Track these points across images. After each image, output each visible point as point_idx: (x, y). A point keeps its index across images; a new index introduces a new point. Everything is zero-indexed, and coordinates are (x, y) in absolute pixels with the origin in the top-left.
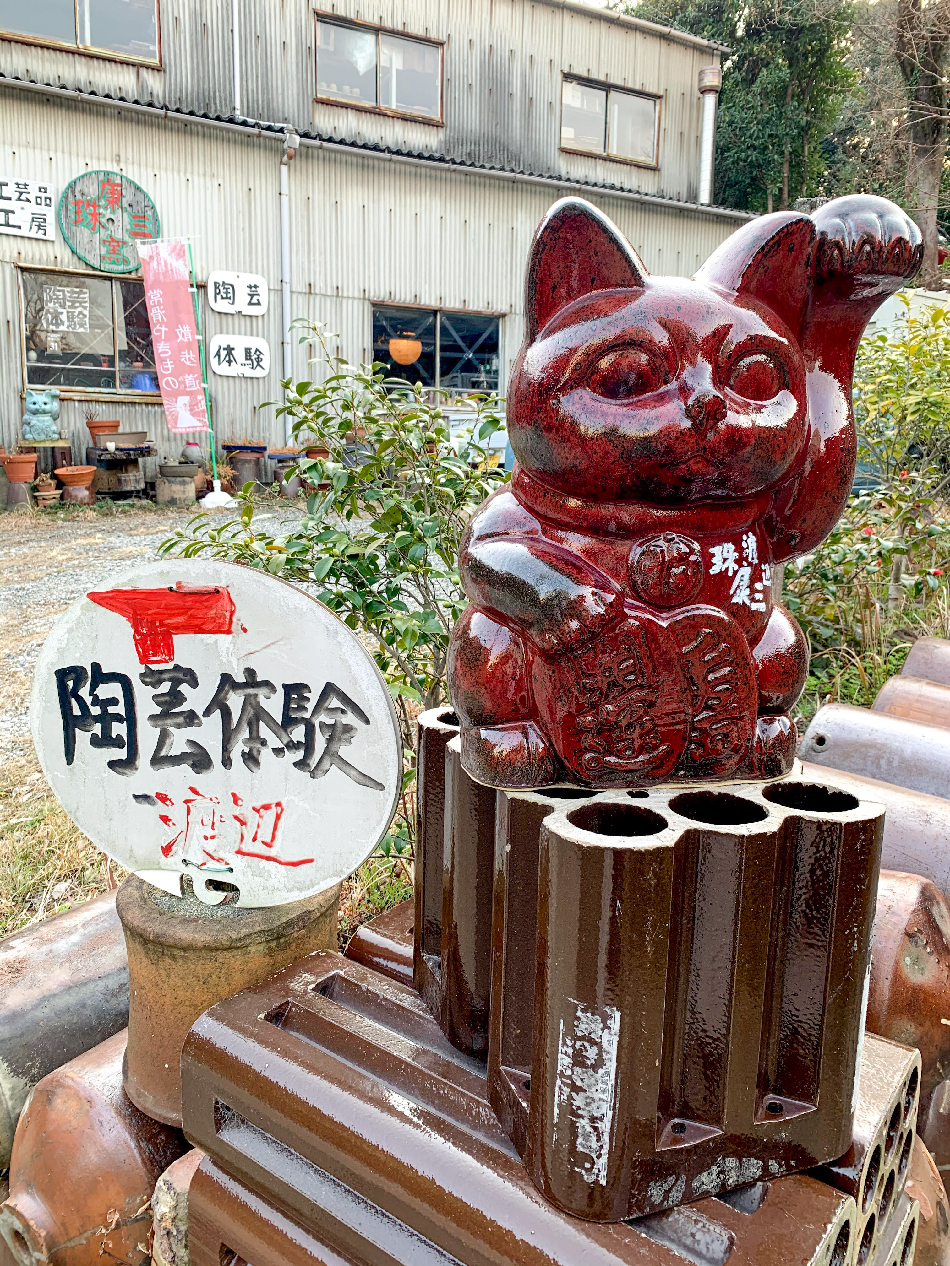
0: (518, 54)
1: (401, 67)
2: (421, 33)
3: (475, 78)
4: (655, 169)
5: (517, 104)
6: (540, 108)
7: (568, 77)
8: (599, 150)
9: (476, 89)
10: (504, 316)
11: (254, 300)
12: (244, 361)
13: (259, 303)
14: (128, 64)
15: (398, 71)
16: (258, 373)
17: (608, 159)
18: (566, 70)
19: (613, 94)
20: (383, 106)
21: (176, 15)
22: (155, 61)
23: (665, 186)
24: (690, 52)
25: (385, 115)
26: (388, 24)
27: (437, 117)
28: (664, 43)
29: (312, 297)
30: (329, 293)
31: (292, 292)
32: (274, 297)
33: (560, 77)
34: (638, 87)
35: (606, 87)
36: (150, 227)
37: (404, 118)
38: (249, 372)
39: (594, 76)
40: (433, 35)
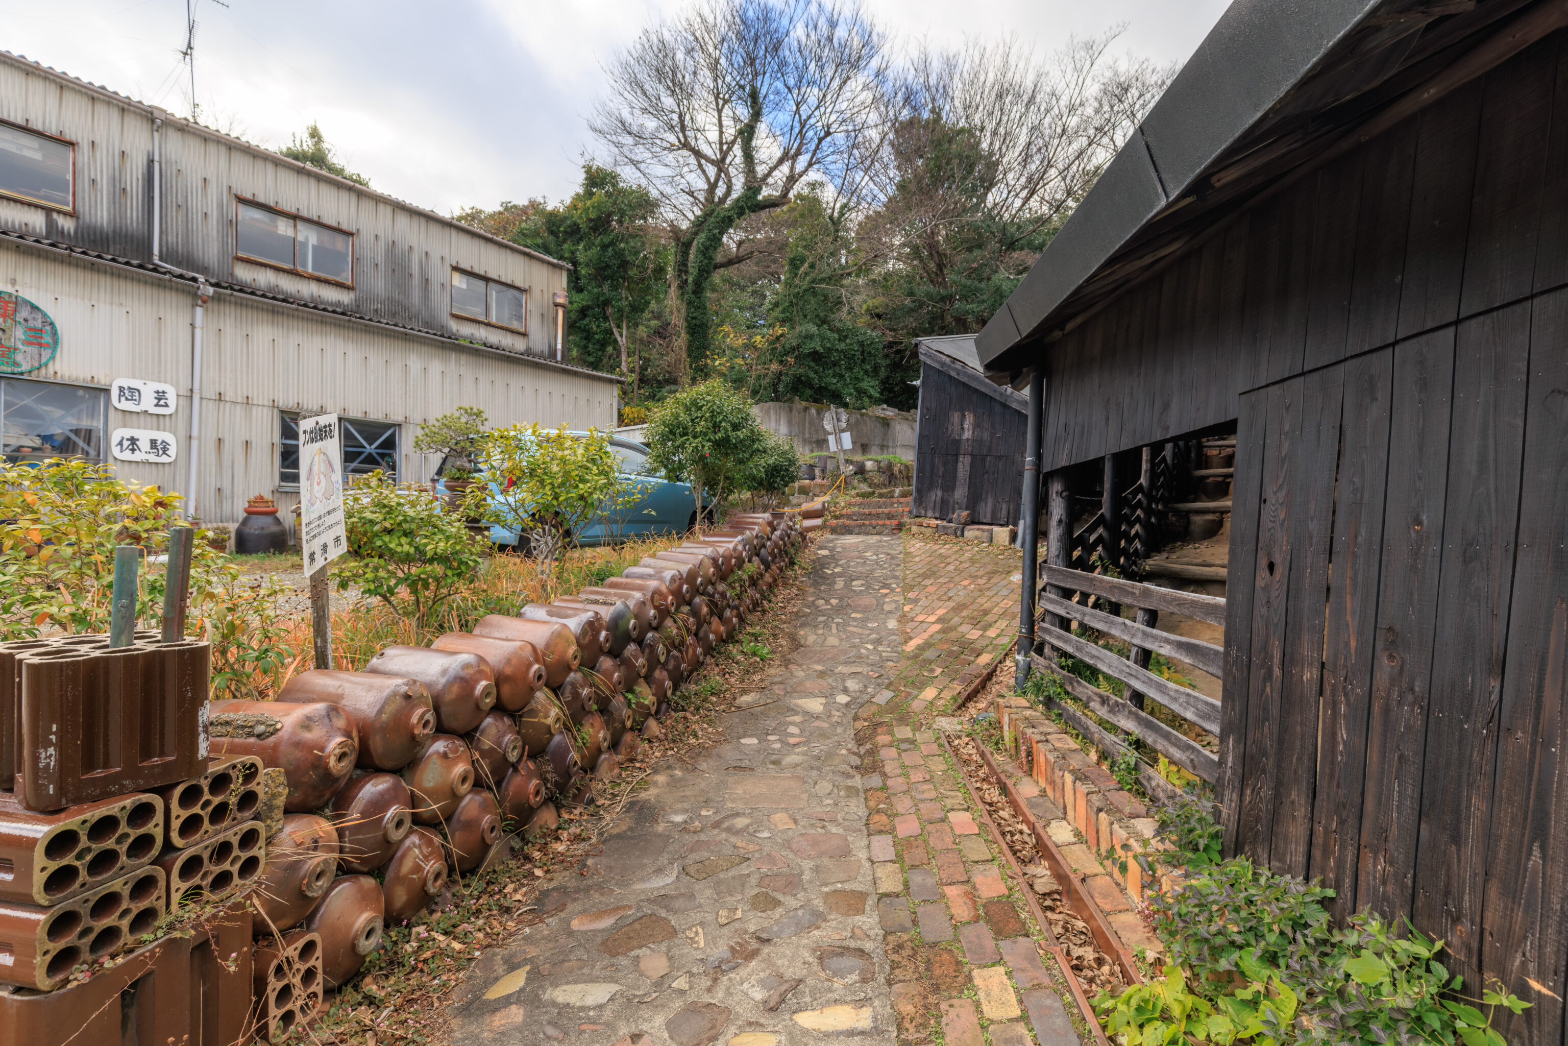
0: (416, 250)
1: (315, 243)
2: (334, 224)
3: (381, 259)
4: (524, 335)
5: (416, 281)
6: (435, 287)
7: (456, 269)
8: (482, 318)
9: (382, 267)
10: (400, 425)
11: (162, 402)
12: (148, 449)
13: (166, 405)
14: (37, 206)
15: (313, 246)
16: (164, 459)
17: (489, 325)
18: (454, 264)
19: (491, 284)
20: (300, 269)
21: (93, 177)
22: (69, 208)
23: (531, 345)
24: (545, 266)
25: (301, 276)
26: (304, 213)
27: (349, 283)
28: (527, 259)
29: (222, 404)
30: (240, 400)
31: (201, 398)
32: (183, 402)
33: (449, 269)
34: (509, 282)
35: (486, 279)
36: (47, 339)
37: (319, 280)
38: (153, 458)
39: (476, 270)
40: (344, 227)
